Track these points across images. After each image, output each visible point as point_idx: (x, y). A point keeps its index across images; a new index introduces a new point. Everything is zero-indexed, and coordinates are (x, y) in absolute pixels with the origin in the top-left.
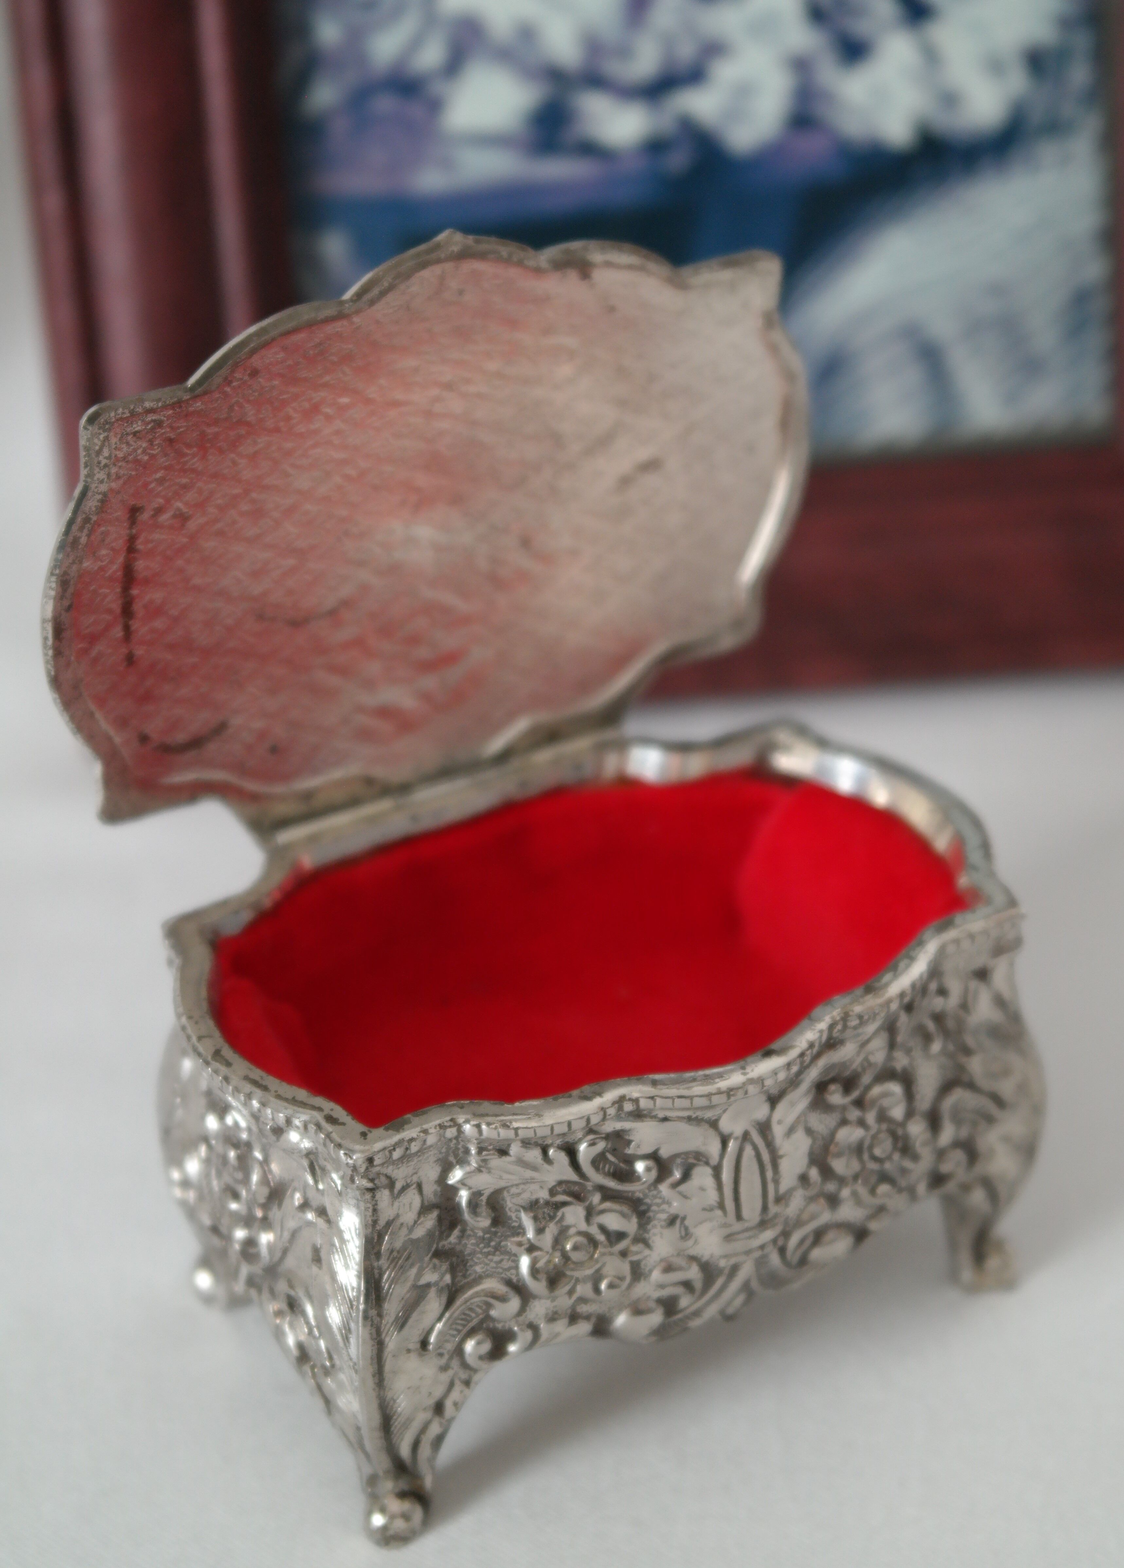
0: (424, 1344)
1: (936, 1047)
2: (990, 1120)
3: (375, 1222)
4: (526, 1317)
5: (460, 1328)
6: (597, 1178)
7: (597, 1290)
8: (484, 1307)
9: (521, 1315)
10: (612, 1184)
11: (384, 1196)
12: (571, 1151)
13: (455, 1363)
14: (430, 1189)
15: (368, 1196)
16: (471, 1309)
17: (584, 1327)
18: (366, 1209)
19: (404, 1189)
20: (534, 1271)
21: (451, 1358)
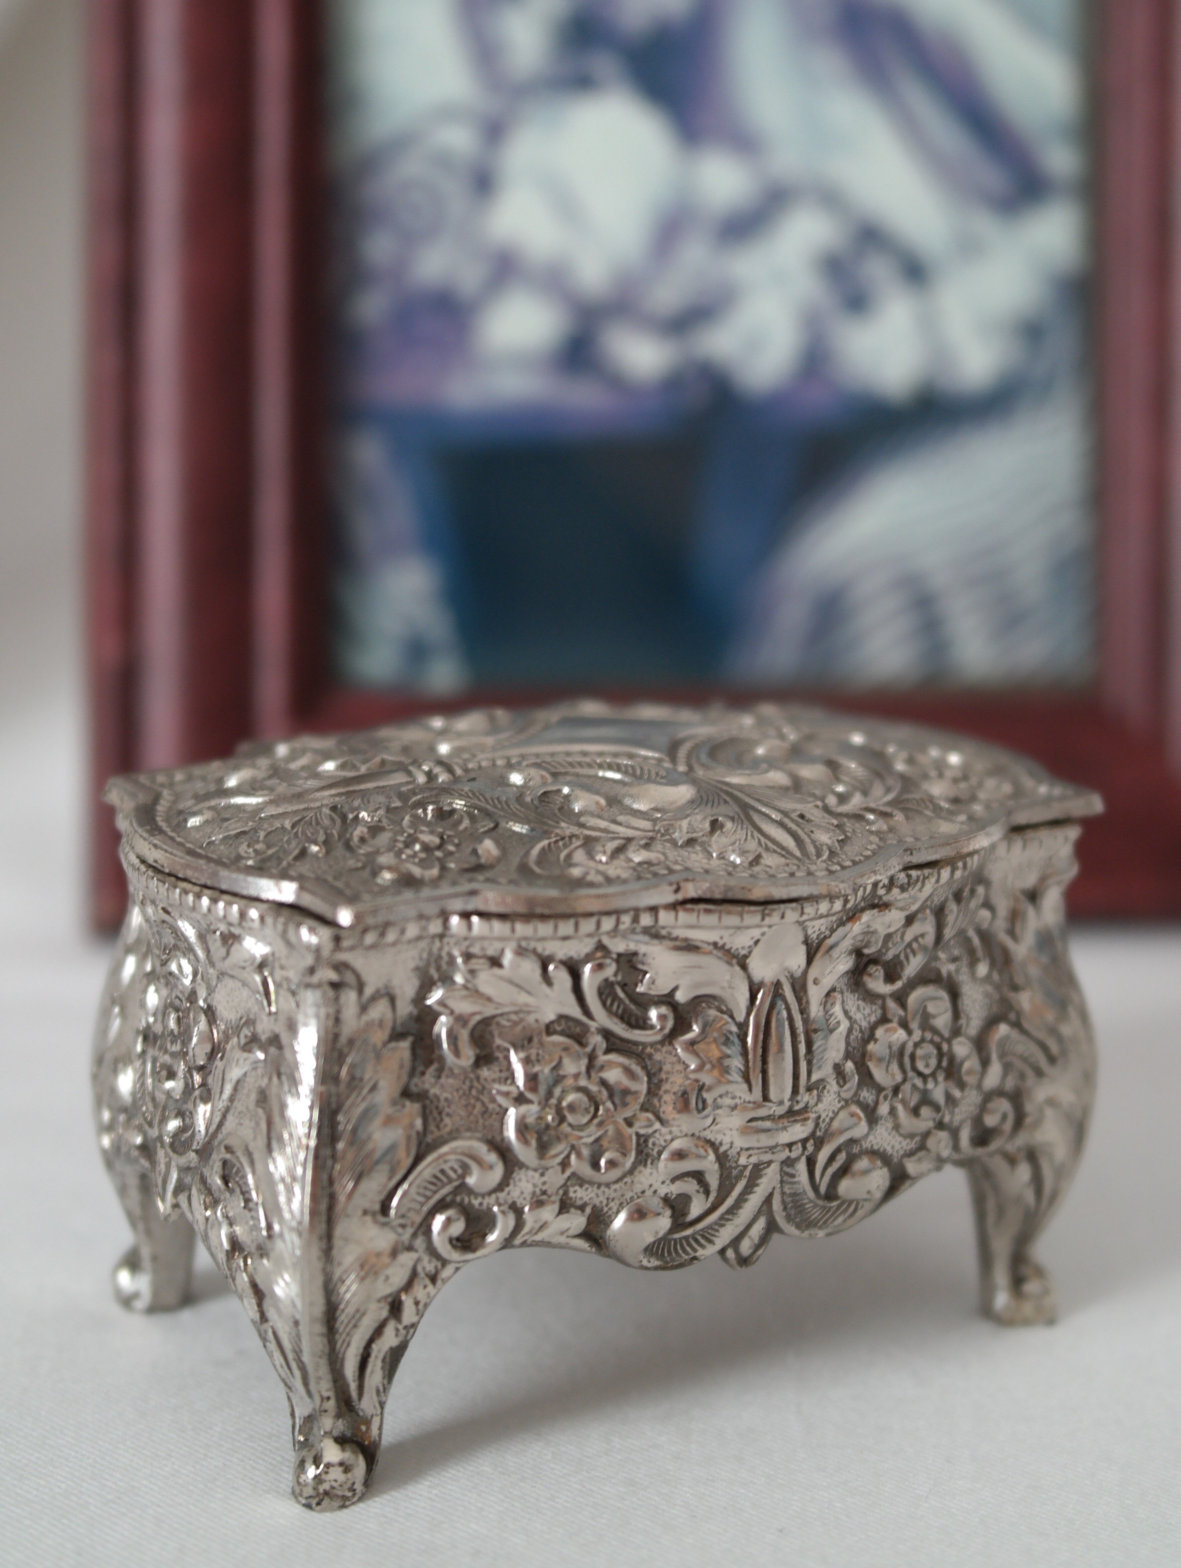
0: (385, 1208)
1: (982, 969)
2: (1039, 1073)
3: (336, 1036)
4: (509, 1194)
5: (428, 1193)
6: (602, 1018)
7: (596, 1166)
8: (460, 1171)
9: (502, 1190)
10: (619, 1028)
11: (350, 998)
12: (574, 970)
13: (419, 1242)
14: (405, 1008)
15: (331, 993)
16: (443, 1171)
17: (577, 1221)
18: (328, 1016)
19: (374, 998)
20: (522, 1128)
21: (414, 1235)
